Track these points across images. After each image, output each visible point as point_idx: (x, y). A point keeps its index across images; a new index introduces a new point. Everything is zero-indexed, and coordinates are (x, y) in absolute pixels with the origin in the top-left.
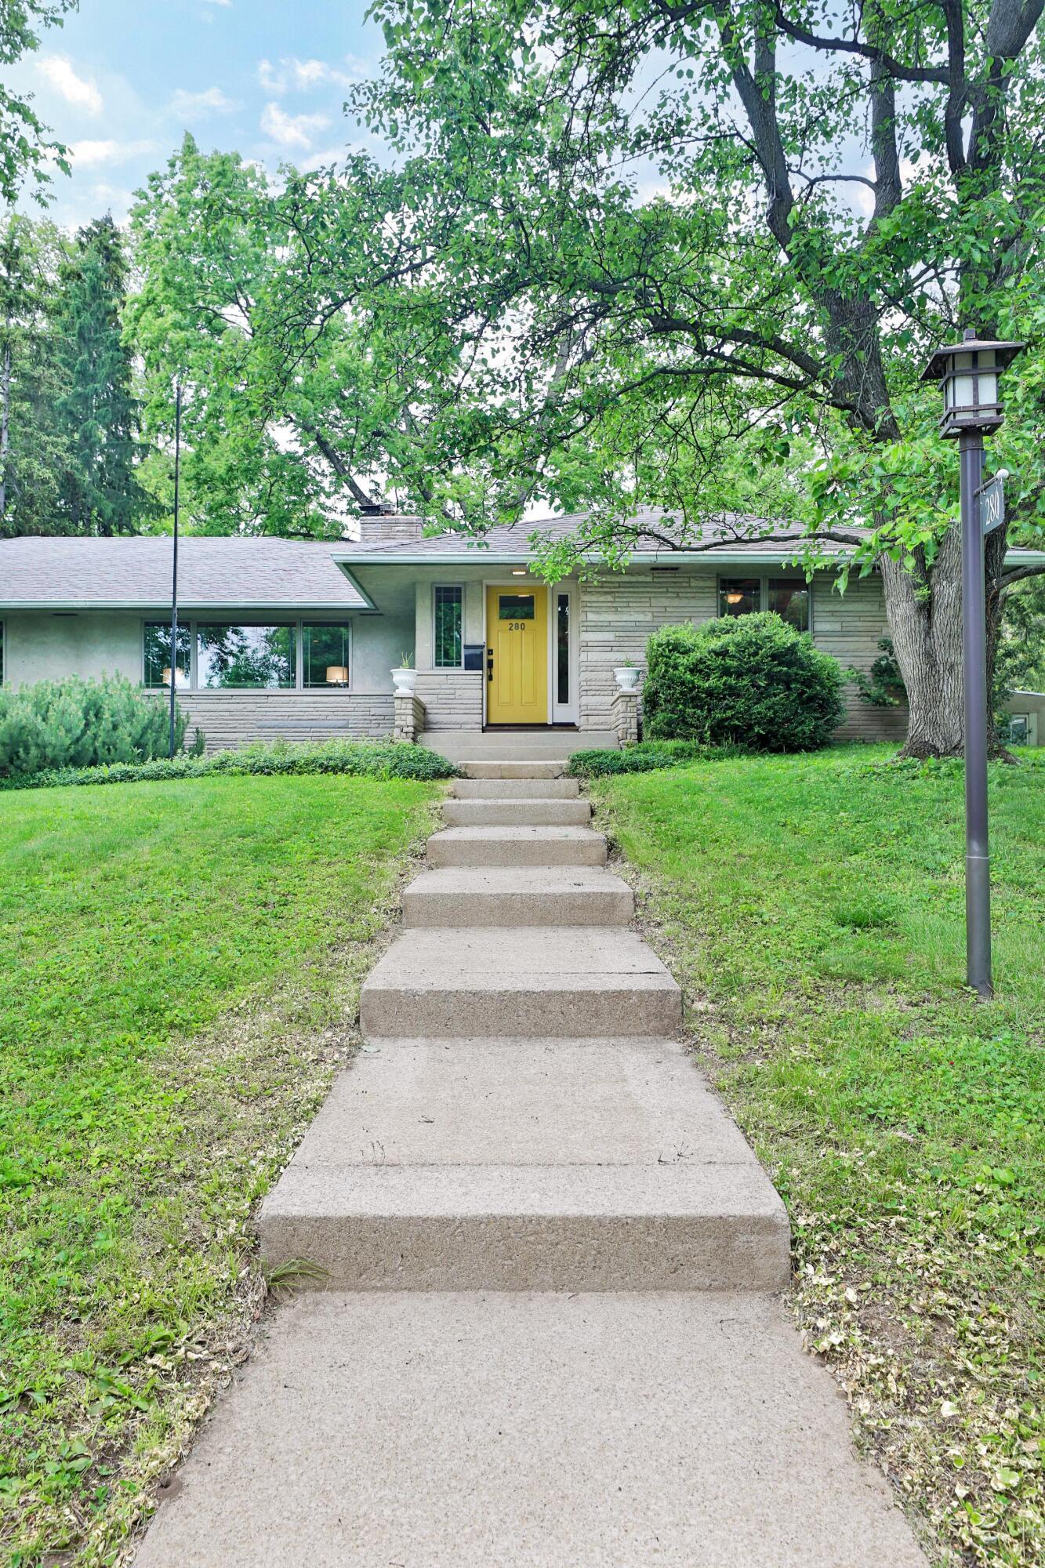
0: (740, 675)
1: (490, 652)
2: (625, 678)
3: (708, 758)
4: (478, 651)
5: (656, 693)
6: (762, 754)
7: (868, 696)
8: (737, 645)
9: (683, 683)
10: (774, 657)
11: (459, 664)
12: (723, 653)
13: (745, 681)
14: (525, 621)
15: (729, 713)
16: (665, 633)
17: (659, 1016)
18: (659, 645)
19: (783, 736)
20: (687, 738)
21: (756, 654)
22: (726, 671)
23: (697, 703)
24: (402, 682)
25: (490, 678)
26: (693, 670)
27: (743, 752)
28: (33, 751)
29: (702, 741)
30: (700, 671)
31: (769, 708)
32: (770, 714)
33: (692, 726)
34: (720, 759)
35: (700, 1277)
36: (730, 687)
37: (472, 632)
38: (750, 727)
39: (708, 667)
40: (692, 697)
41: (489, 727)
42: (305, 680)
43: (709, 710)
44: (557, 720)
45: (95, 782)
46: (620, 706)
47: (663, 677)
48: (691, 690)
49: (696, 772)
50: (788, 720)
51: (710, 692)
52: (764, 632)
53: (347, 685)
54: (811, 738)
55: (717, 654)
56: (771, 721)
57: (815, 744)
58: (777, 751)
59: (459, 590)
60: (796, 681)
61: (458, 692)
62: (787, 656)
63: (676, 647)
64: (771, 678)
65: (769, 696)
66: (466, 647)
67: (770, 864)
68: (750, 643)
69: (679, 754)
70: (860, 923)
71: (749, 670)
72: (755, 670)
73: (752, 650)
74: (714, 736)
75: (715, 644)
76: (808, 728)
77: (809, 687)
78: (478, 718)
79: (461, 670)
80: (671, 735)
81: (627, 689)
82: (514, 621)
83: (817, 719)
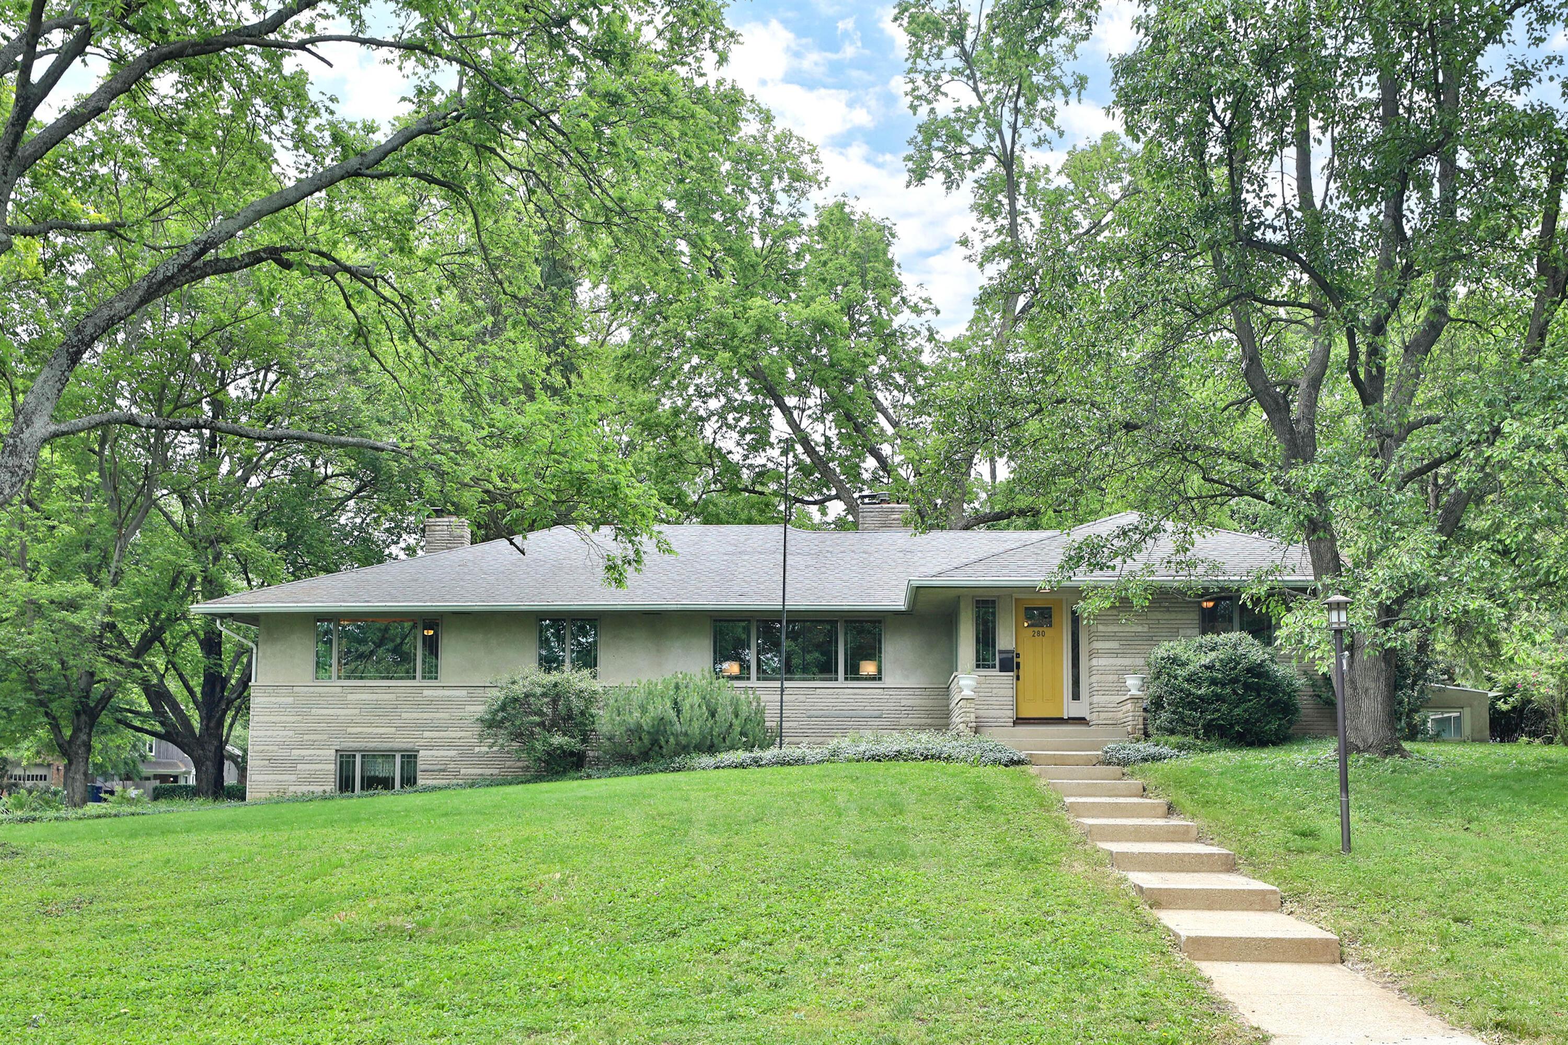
0: (1223, 685)
1: (1018, 656)
2: (1133, 683)
3: (1202, 751)
4: (1010, 656)
5: (1160, 697)
6: (1241, 748)
7: (1319, 696)
8: (1221, 660)
9: (1181, 691)
10: (1249, 670)
11: (994, 666)
12: (1209, 667)
13: (1228, 690)
14: (1045, 629)
15: (1217, 715)
16: (1163, 649)
17: (1226, 864)
18: (1162, 659)
19: (1256, 733)
20: (1185, 734)
21: (1235, 668)
22: (1213, 682)
23: (1192, 706)
24: (967, 686)
25: (1018, 678)
26: (1189, 680)
27: (1227, 746)
28: (672, 740)
29: (1197, 738)
30: (1194, 681)
31: (1245, 711)
32: (1246, 716)
33: (1189, 724)
34: (1211, 751)
35: (1257, 907)
36: (1216, 695)
37: (1005, 641)
38: (1232, 726)
39: (1200, 678)
40: (1190, 702)
41: (1019, 721)
42: (846, 673)
43: (1201, 712)
44: (1071, 716)
45: (729, 766)
46: (1129, 706)
47: (1167, 685)
48: (1188, 696)
49: (1195, 761)
50: (1258, 720)
51: (1200, 698)
52: (1240, 650)
53: (880, 679)
54: (1276, 734)
55: (1207, 667)
56: (1247, 721)
57: (1279, 739)
58: (1251, 745)
59: (994, 602)
60: (1265, 690)
61: (995, 691)
62: (1257, 671)
63: (1174, 660)
64: (1247, 686)
65: (1245, 702)
66: (1001, 652)
67: (1260, 813)
68: (1231, 660)
69: (1181, 747)
70: (1304, 834)
71: (1230, 681)
72: (1235, 681)
73: (1232, 665)
74: (1205, 734)
75: (1206, 660)
76: (1274, 726)
77: (1274, 694)
78: (1010, 713)
79: (995, 672)
80: (1172, 732)
81: (1134, 692)
82: (1036, 629)
83: (1280, 719)
